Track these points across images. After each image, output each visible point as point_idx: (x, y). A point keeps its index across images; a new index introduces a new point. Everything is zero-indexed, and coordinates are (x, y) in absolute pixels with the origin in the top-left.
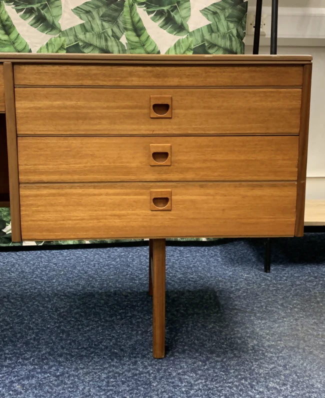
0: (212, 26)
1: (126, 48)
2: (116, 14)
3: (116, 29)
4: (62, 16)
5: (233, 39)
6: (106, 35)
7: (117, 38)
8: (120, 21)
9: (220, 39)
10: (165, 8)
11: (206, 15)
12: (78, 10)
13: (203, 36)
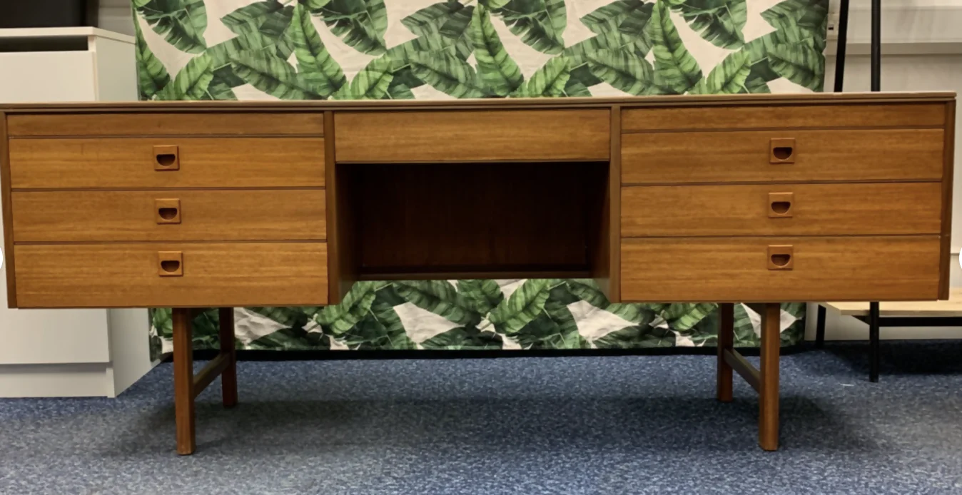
0: (778, 34)
1: (654, 68)
2: (640, 23)
3: (640, 44)
4: (566, 28)
5: (809, 51)
6: (626, 51)
7: (641, 55)
8: (646, 31)
9: (788, 52)
10: (711, 12)
11: (768, 19)
12: (588, 19)
13: (764, 48)
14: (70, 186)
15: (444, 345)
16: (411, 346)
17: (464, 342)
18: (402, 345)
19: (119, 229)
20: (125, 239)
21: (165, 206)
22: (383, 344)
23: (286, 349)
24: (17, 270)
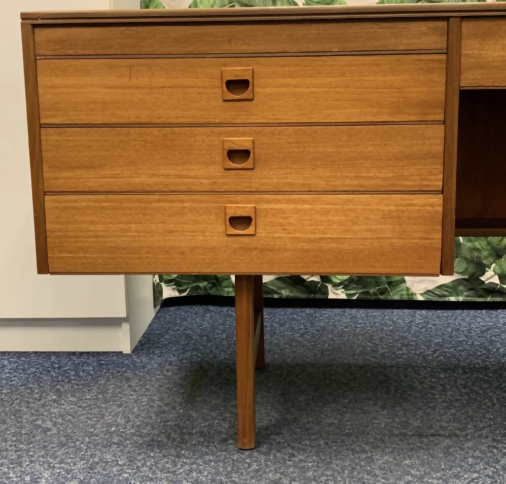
14: (115, 120)
15: (445, 296)
16: (410, 297)
17: (466, 294)
18: (402, 295)
19: (176, 176)
20: (184, 188)
21: (235, 147)
22: (382, 294)
23: (284, 297)
24: (49, 226)
